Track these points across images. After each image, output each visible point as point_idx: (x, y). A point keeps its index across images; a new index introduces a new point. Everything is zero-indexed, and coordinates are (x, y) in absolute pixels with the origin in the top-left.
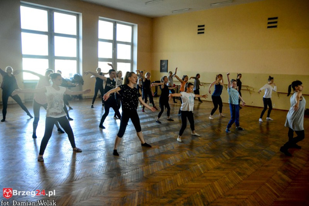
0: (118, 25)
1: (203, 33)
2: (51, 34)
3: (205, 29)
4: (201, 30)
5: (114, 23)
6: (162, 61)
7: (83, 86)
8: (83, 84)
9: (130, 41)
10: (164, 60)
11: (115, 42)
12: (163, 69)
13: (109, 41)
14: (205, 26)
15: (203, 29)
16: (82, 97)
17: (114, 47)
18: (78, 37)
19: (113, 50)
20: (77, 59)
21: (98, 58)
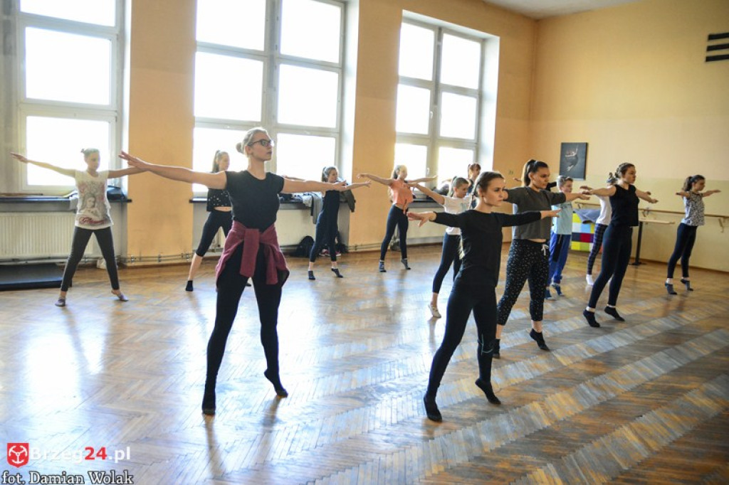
0: (446, 38)
2: (271, 57)
5: (437, 30)
6: (565, 147)
7: (352, 215)
8: (353, 211)
9: (475, 86)
11: (436, 88)
12: (569, 168)
16: (347, 247)
17: (435, 101)
18: (342, 69)
19: (431, 109)
20: (337, 135)
21: (395, 133)
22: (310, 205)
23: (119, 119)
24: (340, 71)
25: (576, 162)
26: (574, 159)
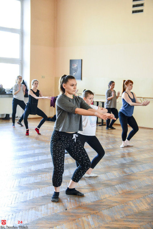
10: (76, 60)
12: (74, 74)
25: (77, 71)
26: (76, 68)
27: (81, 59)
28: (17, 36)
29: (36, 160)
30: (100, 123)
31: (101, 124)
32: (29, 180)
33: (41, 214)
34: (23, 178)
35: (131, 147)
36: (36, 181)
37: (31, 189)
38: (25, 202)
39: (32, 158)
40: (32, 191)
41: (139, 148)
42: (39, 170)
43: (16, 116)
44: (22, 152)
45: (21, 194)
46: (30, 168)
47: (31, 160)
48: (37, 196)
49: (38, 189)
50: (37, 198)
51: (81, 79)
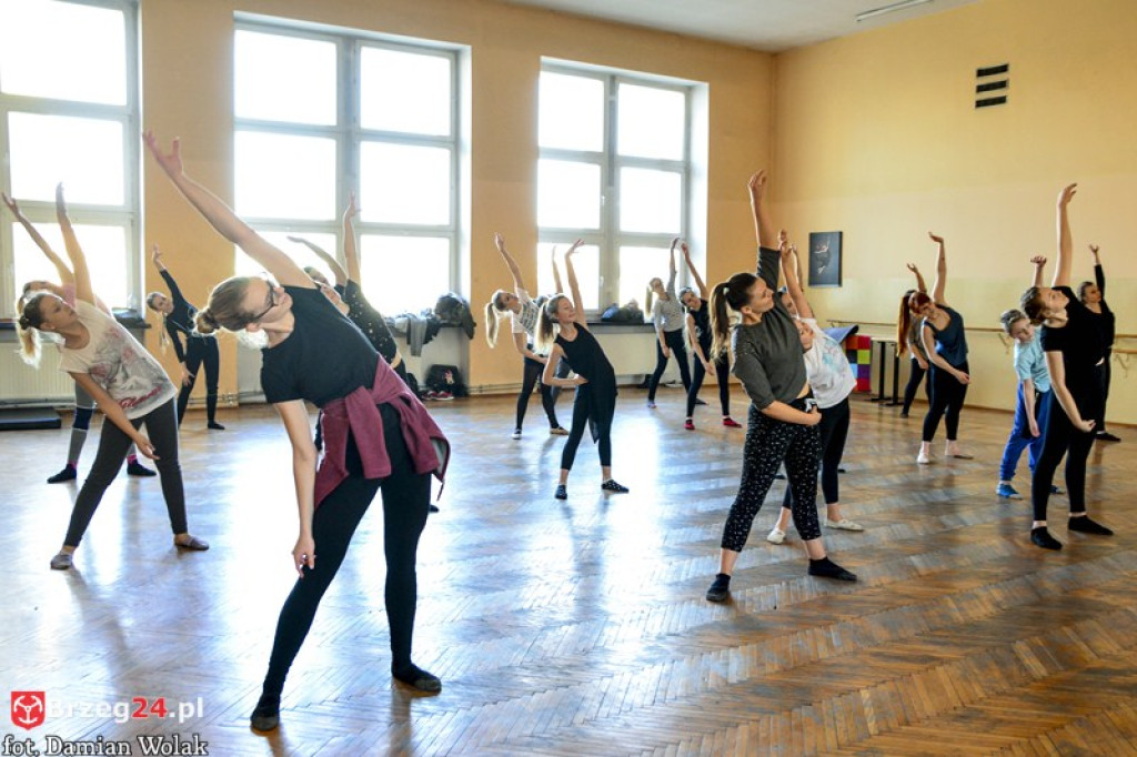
0: (624, 90)
1: (1002, 100)
2: (348, 133)
3: (1011, 84)
4: (992, 86)
5: (608, 80)
6: (815, 239)
7: (471, 341)
8: (471, 337)
9: (678, 156)
10: (826, 234)
11: (609, 162)
12: (820, 270)
13: (589, 157)
14: (1011, 69)
15: (1003, 85)
16: (467, 388)
17: (610, 182)
18: (454, 143)
19: (603, 193)
20: (452, 235)
21: (536, 229)
22: (405, 330)
23: (134, 223)
24: (452, 146)
25: (829, 261)
26: (826, 256)
27: (839, 229)
28: (675, 179)
29: (713, 486)
30: (889, 399)
31: (891, 402)
32: (690, 534)
33: (712, 614)
34: (675, 528)
35: (969, 461)
36: (707, 537)
37: (692, 556)
38: (676, 584)
39: (702, 483)
40: (695, 560)
41: (988, 465)
42: (716, 511)
43: (661, 381)
44: (678, 468)
45: (667, 567)
46: (695, 504)
47: (699, 486)
48: (705, 573)
49: (709, 557)
50: (704, 577)
51: (840, 283)
